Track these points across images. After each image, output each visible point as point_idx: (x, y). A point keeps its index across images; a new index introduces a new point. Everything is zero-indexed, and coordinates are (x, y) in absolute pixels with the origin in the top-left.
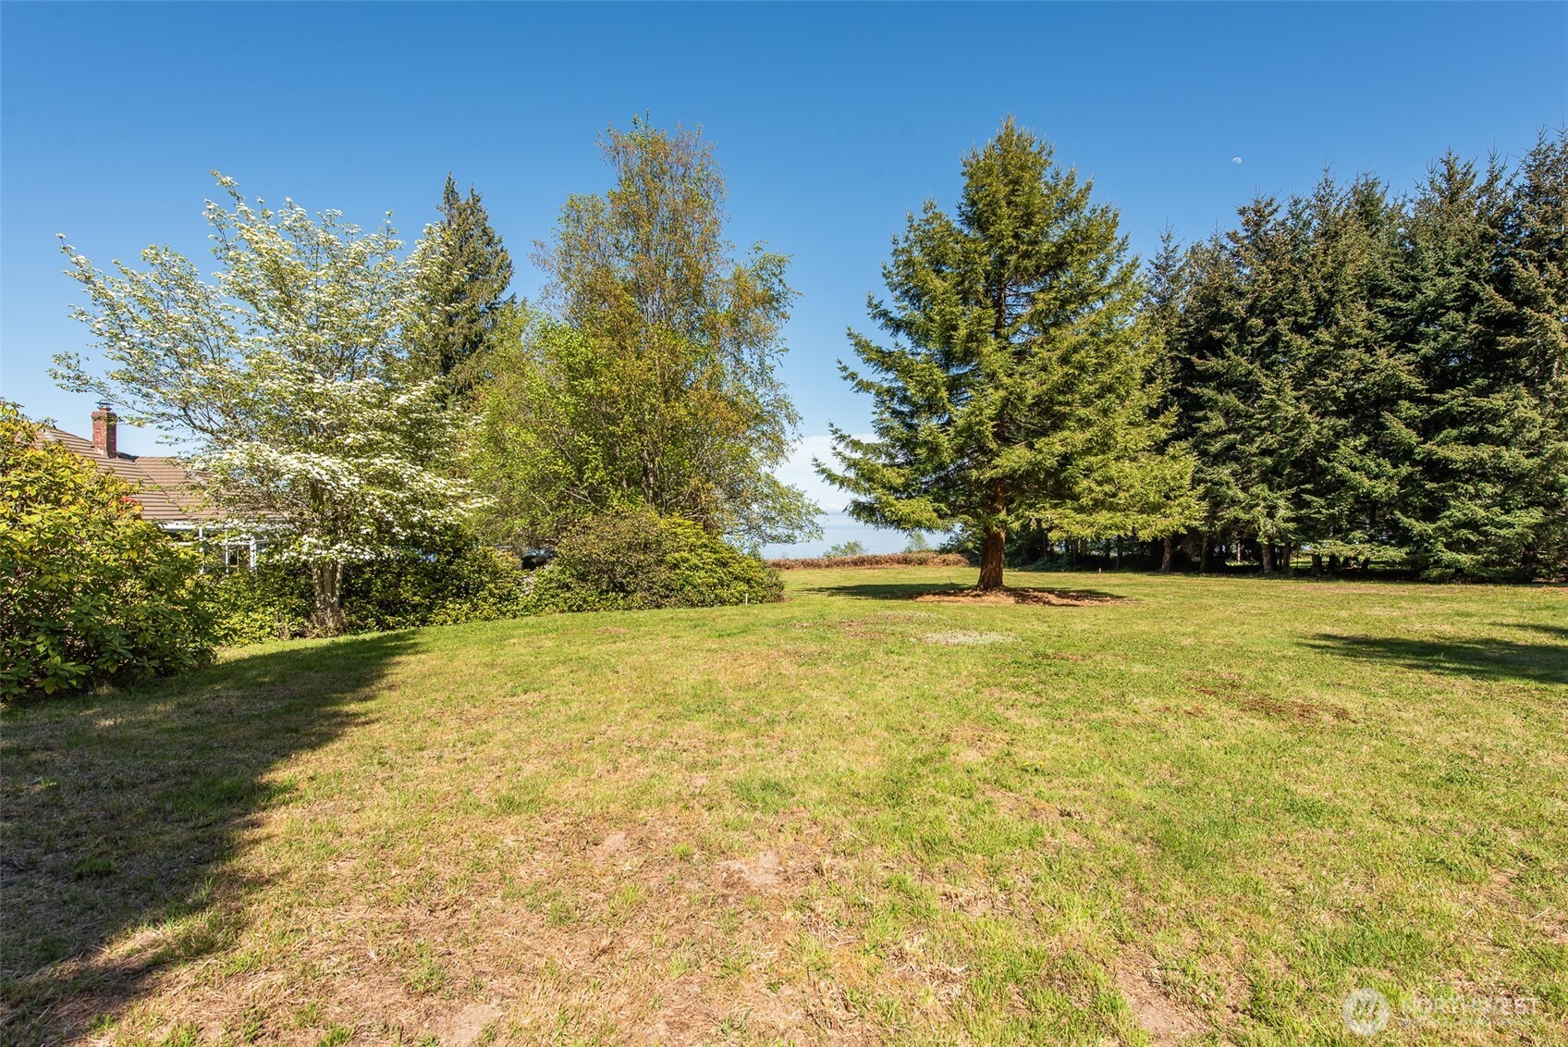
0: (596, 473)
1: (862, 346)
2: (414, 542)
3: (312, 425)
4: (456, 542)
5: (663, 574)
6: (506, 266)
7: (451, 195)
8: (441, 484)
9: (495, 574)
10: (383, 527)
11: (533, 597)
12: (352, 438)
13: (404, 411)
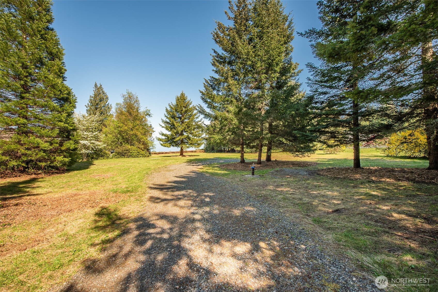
0: (121, 141)
1: (163, 121)
2: (96, 150)
3: (84, 138)
4: (101, 150)
5: (129, 154)
6: (107, 98)
7: (96, 85)
8: (99, 143)
9: (106, 154)
10: (93, 149)
11: (112, 157)
12: (89, 139)
13: (94, 135)
